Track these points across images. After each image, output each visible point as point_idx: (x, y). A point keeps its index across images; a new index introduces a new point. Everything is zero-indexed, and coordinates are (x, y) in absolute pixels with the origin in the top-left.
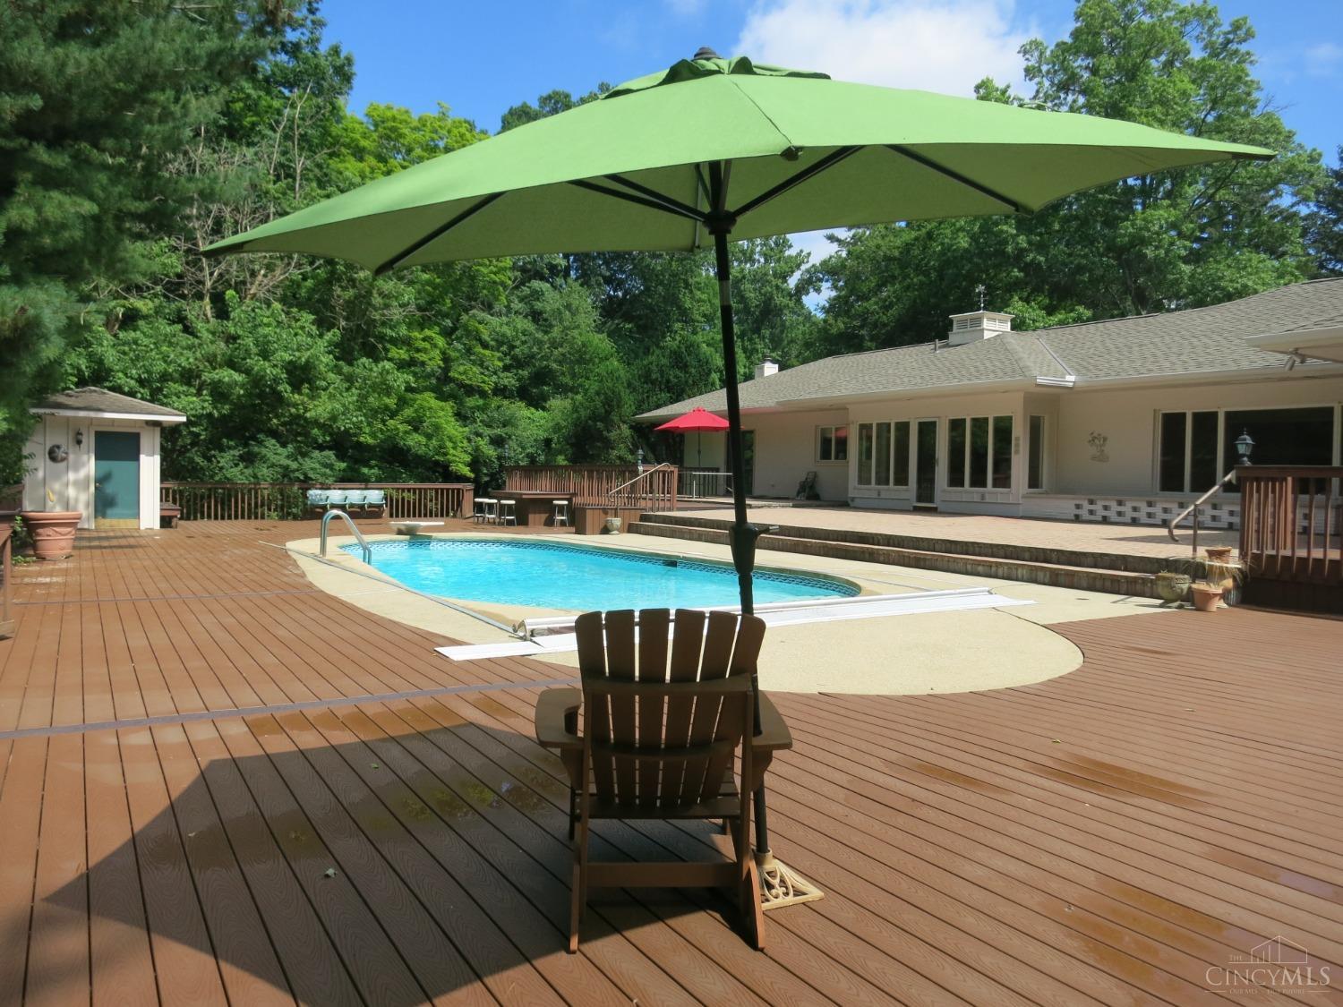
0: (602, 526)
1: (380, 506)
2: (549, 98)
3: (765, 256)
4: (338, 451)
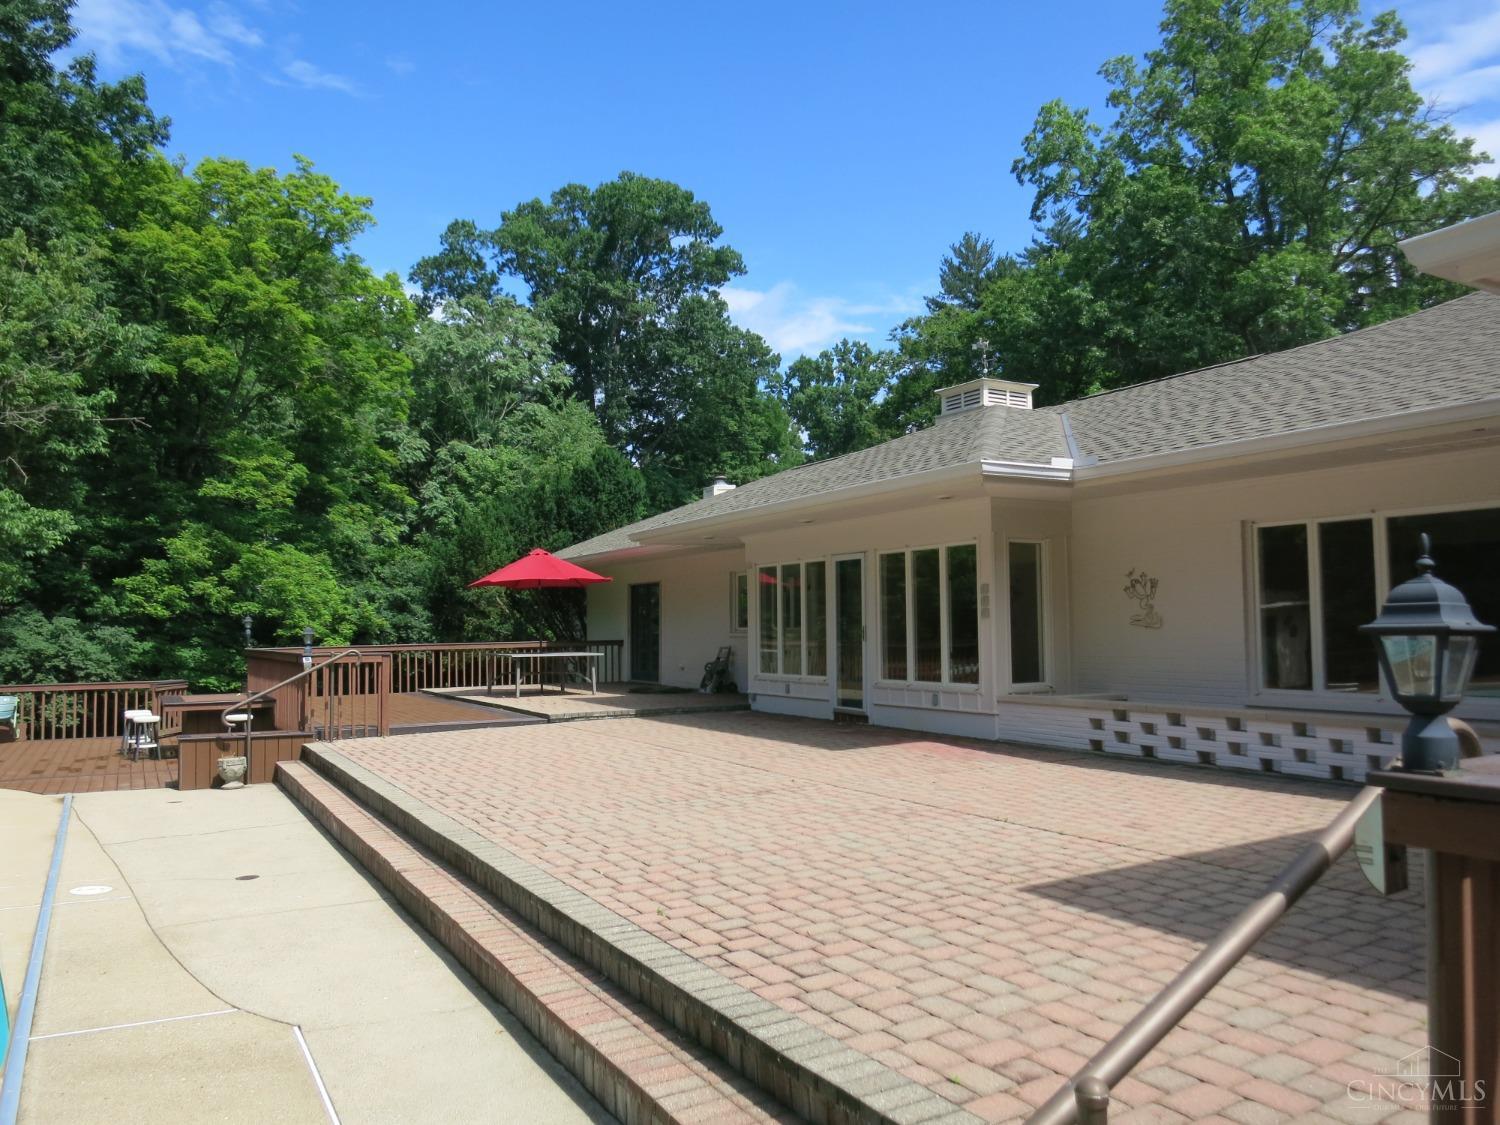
0: (213, 775)
1: (7, 722)
4: (148, 626)
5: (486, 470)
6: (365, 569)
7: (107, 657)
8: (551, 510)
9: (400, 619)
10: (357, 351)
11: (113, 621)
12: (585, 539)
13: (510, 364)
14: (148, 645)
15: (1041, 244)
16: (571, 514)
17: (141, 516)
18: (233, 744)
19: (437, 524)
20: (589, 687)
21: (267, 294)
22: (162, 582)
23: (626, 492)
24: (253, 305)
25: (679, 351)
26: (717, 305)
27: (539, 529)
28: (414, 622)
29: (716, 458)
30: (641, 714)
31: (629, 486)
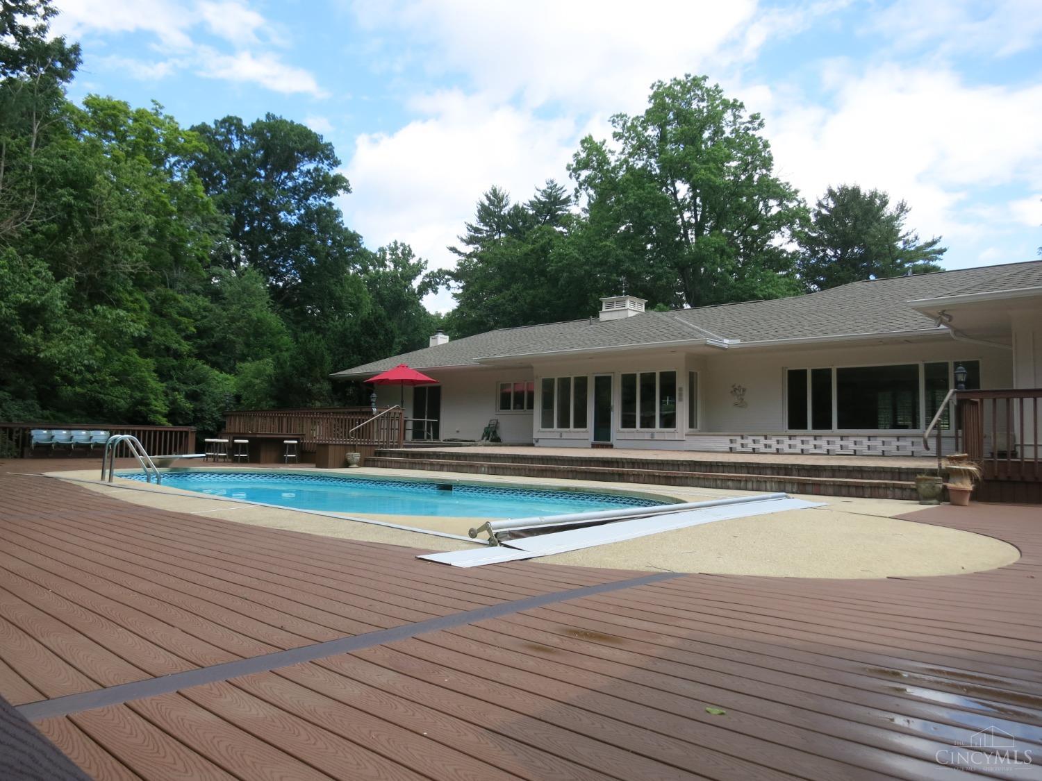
0: (341, 462)
2: (224, 121)
3: (394, 261)
15: (539, 200)
26: (333, 212)
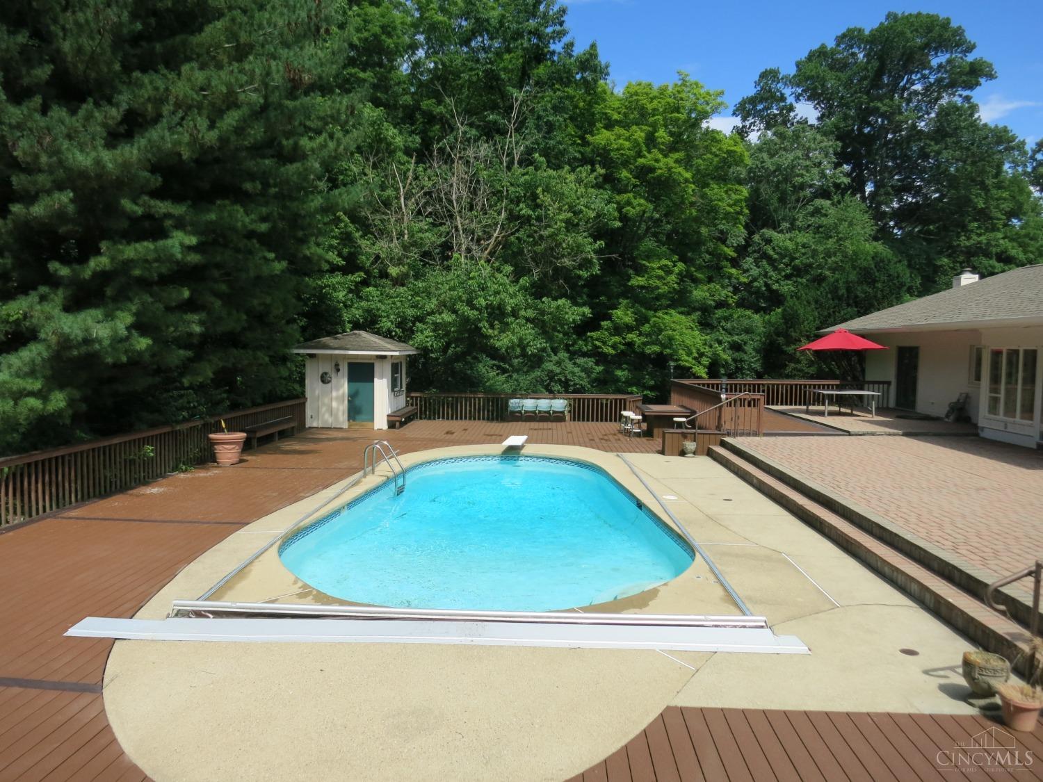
0: (680, 449)
1: (562, 412)
4: (600, 357)
5: (786, 249)
6: (715, 323)
7: (583, 375)
8: (843, 295)
9: (737, 355)
10: (714, 189)
11: (584, 355)
12: (865, 314)
13: (804, 173)
14: (601, 368)
16: (856, 297)
17: (598, 297)
18: (689, 435)
19: (752, 287)
20: (871, 412)
21: (665, 164)
22: (611, 335)
23: (895, 282)
24: (659, 171)
25: (936, 148)
26: (969, 108)
27: (835, 307)
28: (746, 357)
29: (964, 227)
30: (906, 434)
31: (898, 277)
